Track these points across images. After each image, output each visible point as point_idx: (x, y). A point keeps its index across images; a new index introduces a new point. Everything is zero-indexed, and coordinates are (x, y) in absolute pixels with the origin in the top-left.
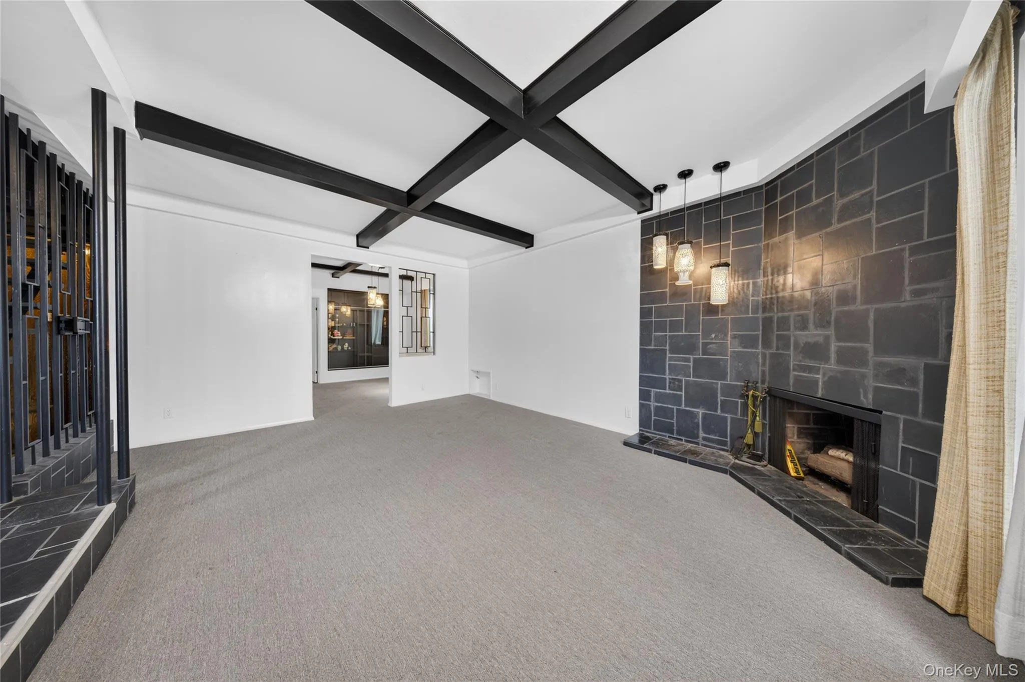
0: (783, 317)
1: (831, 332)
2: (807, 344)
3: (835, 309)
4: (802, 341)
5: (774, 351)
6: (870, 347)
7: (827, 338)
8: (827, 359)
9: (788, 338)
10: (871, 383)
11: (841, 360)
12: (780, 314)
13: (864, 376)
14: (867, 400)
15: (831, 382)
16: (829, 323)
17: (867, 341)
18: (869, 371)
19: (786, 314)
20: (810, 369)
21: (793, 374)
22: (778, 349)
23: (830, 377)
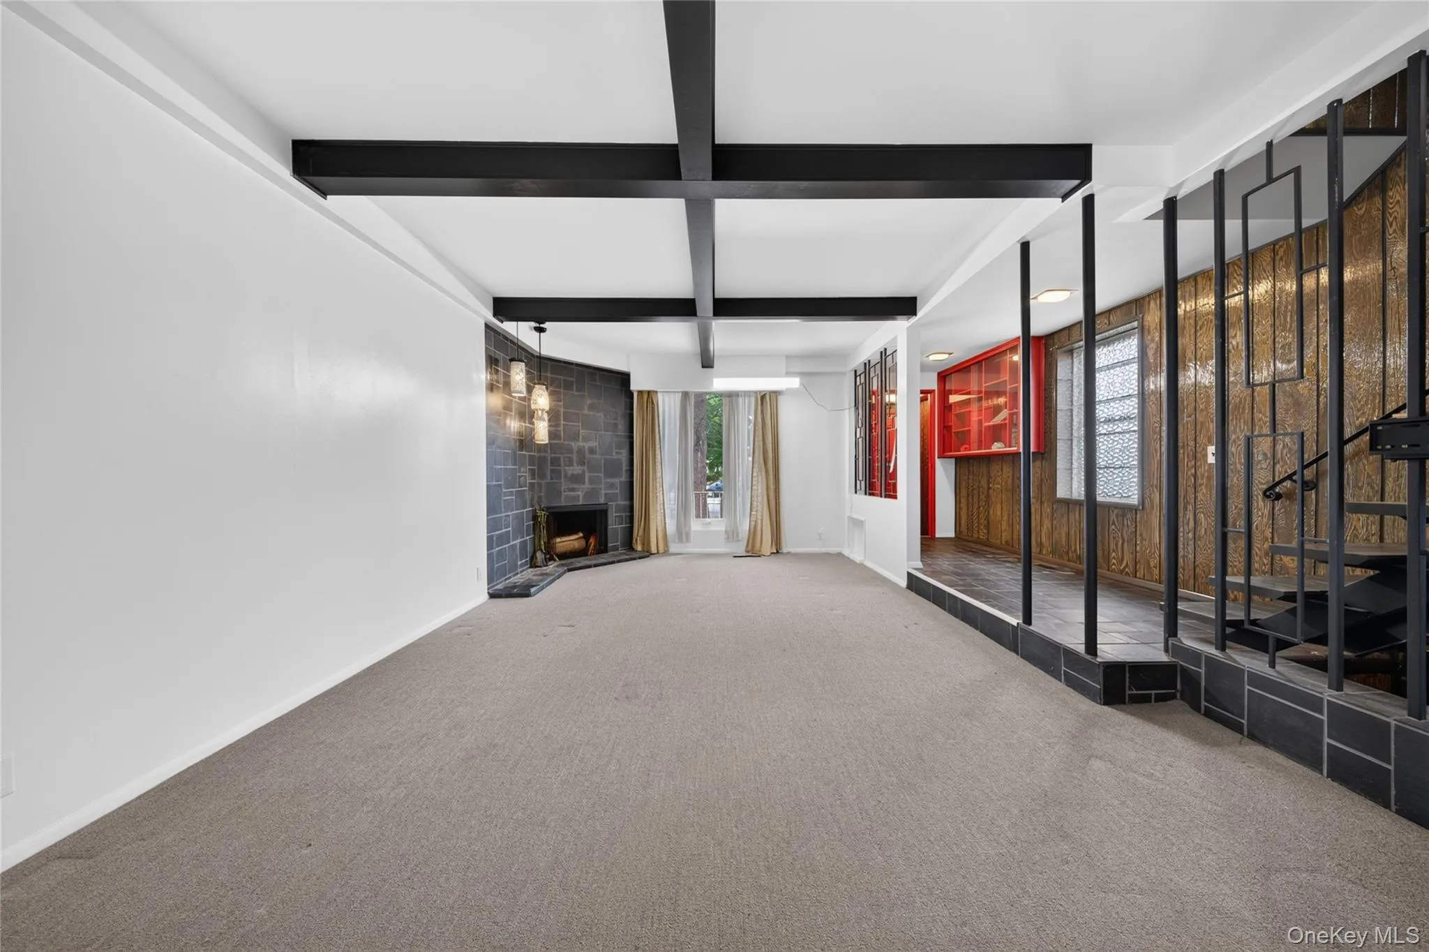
0: (555, 457)
1: (585, 468)
2: (573, 475)
3: (587, 455)
4: (570, 473)
5: (549, 480)
6: (602, 475)
7: (584, 471)
8: (584, 483)
9: (559, 472)
10: (603, 492)
11: (591, 482)
12: (553, 455)
13: (601, 489)
14: (602, 501)
15: (587, 495)
16: (584, 463)
17: (601, 473)
18: (603, 486)
19: (557, 455)
20: (572, 490)
21: (564, 494)
22: (552, 479)
23: (586, 492)
